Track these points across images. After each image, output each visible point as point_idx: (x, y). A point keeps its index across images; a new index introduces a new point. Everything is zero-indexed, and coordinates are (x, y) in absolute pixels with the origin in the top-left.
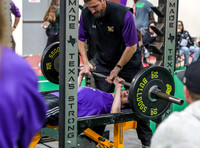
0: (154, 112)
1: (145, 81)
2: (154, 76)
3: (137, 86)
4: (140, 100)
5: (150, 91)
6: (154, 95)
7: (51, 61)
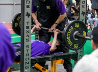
0: (76, 46)
1: (72, 28)
2: (77, 25)
4: (68, 38)
6: (76, 36)
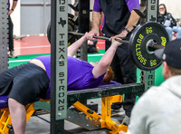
0: (153, 63)
2: (149, 31)
6: (151, 48)
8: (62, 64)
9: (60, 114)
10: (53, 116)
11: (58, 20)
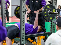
1: (46, 10)
2: (48, 7)
3: (44, 12)
4: (46, 16)
5: (48, 12)
6: (50, 13)
7: (17, 11)
8: (23, 25)
9: (23, 42)
10: (20, 43)
11: (22, 11)
